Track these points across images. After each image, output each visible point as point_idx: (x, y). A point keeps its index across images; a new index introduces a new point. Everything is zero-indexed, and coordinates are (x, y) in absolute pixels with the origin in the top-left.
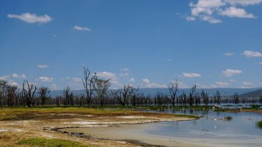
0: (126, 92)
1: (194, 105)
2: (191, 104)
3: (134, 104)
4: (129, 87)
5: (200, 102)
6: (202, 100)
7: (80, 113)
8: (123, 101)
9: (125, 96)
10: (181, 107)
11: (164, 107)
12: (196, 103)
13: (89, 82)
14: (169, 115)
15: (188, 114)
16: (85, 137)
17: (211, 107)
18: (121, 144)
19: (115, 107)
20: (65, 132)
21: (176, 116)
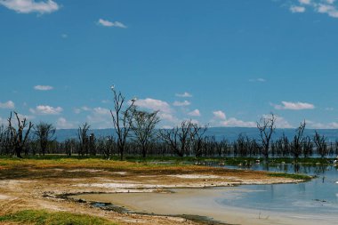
0: (186, 133)
1: (302, 156)
2: (297, 155)
3: (199, 154)
4: (190, 125)
5: (311, 153)
6: (315, 149)
7: (106, 169)
8: (180, 148)
9: (183, 140)
10: (280, 160)
11: (250, 159)
12: (306, 153)
13: (121, 116)
14: (258, 173)
15: (291, 172)
16: (115, 209)
17: (331, 161)
18: (175, 222)
19: (167, 159)
20: (80, 201)
21: (270, 175)
